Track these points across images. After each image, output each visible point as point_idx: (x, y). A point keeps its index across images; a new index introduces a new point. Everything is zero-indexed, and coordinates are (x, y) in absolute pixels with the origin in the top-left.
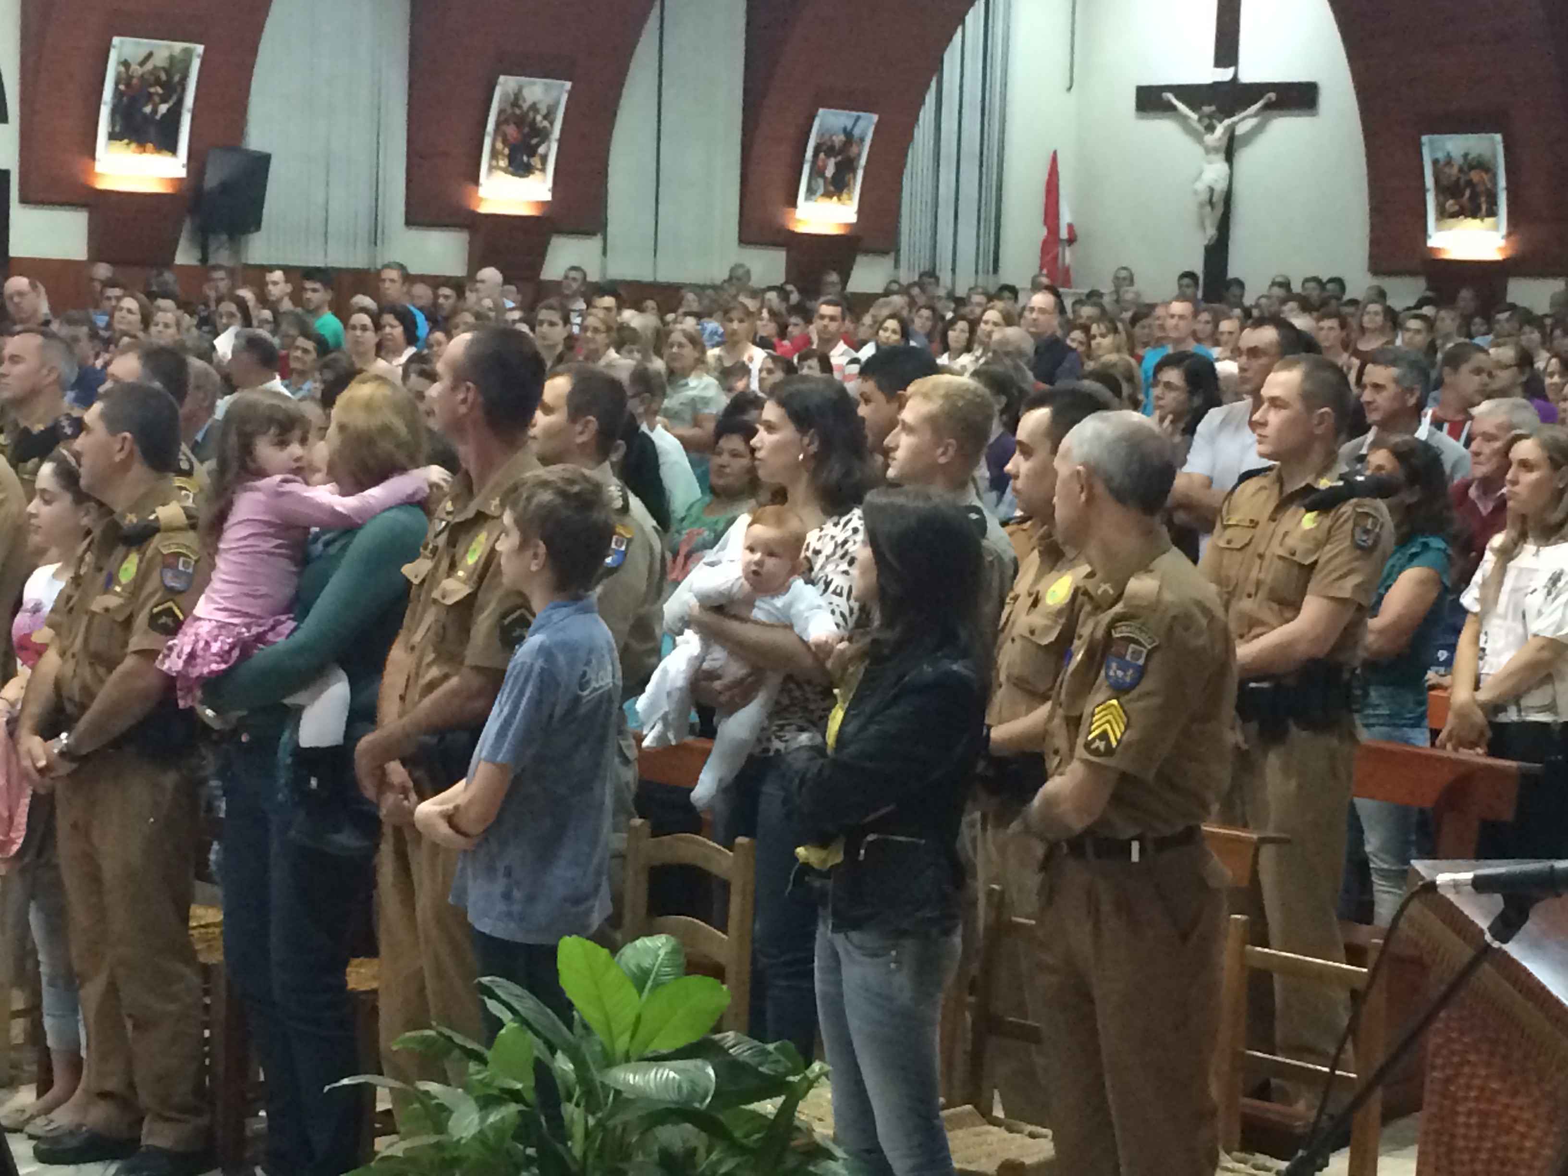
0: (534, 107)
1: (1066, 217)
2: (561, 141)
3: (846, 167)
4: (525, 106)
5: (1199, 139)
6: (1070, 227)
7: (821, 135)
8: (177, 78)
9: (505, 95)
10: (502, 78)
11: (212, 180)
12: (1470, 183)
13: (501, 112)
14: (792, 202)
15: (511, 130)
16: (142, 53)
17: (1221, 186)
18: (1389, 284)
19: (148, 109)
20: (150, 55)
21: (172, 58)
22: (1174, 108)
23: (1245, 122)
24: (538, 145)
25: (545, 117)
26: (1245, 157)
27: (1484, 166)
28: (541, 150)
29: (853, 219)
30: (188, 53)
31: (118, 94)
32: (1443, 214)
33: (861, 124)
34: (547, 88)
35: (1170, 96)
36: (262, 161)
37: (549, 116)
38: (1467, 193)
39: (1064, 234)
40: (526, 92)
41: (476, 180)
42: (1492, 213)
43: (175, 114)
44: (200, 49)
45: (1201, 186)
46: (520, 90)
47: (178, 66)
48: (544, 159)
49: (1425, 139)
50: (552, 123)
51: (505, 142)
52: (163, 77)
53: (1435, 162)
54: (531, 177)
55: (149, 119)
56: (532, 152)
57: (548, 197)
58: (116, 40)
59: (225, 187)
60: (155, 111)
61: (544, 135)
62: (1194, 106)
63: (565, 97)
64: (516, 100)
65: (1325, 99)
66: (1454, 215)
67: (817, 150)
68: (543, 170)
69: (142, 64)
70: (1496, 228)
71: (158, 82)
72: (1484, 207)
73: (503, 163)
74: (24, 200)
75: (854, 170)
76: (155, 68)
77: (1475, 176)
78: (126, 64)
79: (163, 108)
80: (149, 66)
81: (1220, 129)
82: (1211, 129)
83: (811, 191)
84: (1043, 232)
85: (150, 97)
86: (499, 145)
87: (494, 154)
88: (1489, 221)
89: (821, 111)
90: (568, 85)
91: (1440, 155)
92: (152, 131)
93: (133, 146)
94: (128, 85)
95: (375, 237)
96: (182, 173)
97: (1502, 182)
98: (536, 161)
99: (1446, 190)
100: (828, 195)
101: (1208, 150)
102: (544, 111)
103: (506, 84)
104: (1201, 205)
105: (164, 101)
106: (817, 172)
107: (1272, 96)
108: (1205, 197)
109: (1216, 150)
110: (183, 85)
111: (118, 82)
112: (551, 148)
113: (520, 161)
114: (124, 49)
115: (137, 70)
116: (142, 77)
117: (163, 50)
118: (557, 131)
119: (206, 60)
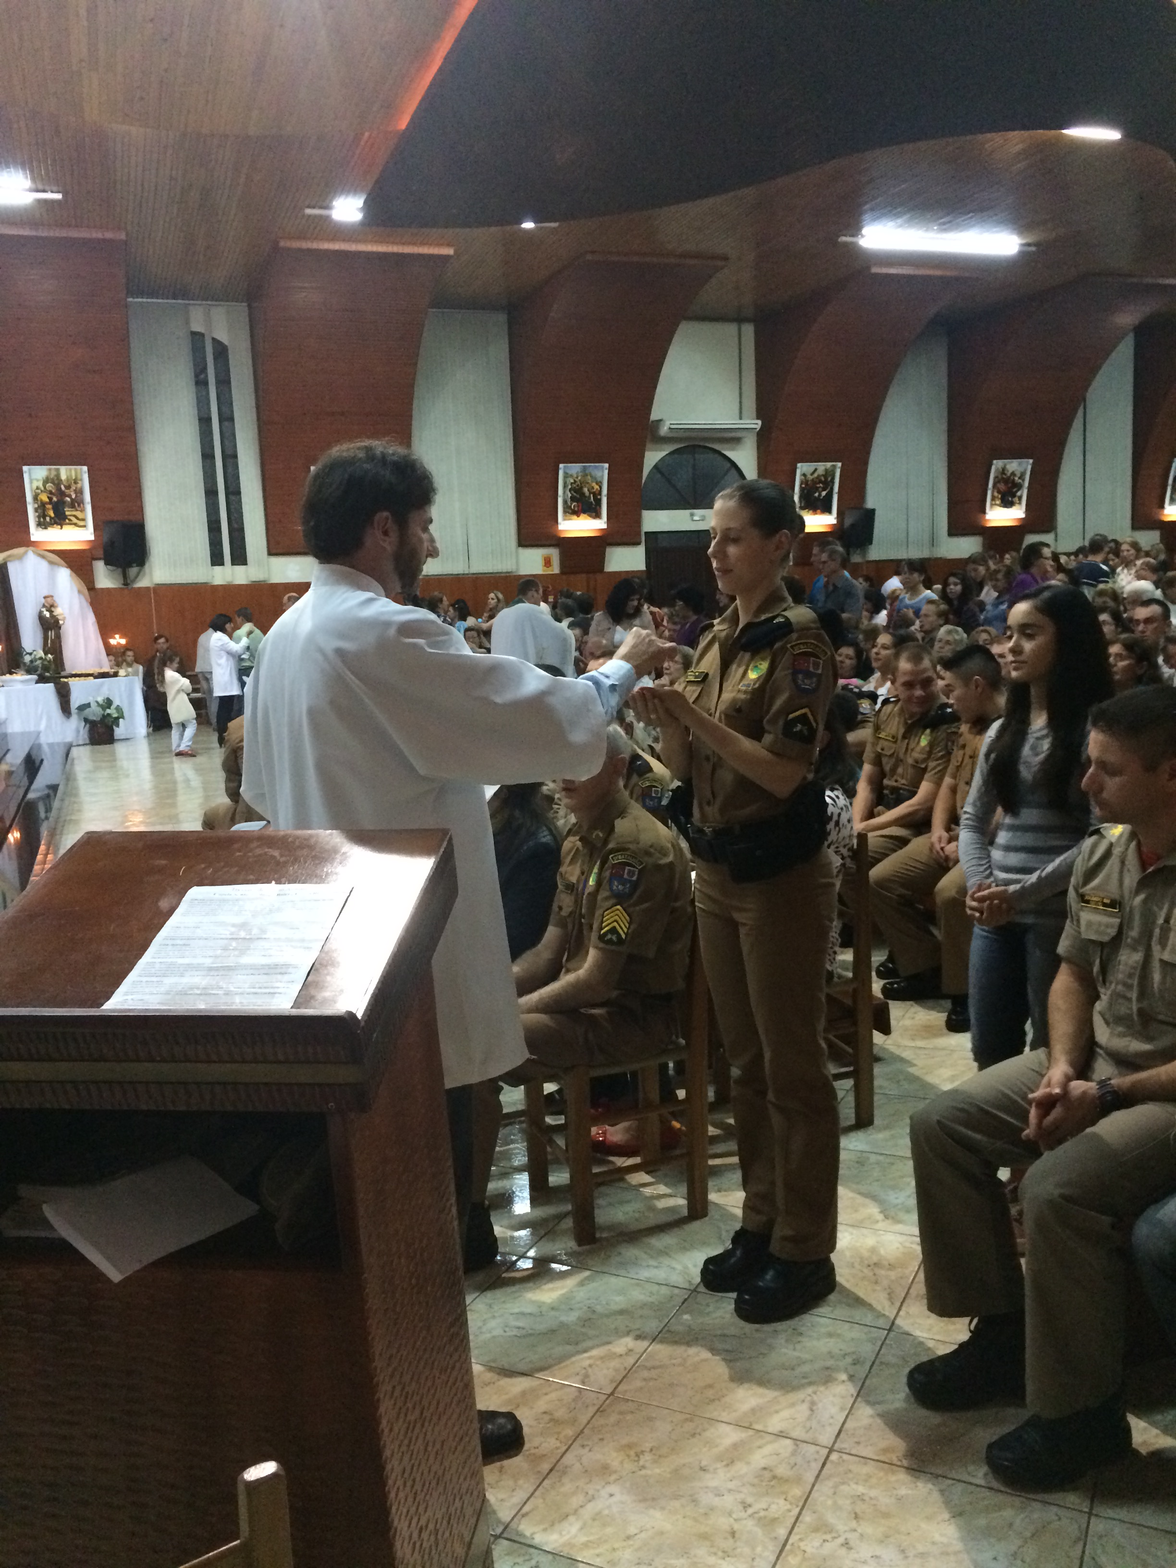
0: (1013, 474)
2: (1029, 488)
4: (1008, 473)
8: (829, 479)
9: (997, 470)
10: (995, 462)
11: (848, 522)
13: (996, 477)
15: (1002, 486)
16: (812, 470)
19: (817, 495)
20: (816, 470)
21: (826, 470)
24: (1017, 492)
25: (1019, 478)
28: (1019, 494)
30: (834, 466)
31: (802, 490)
34: (1020, 464)
36: (872, 512)
37: (1022, 477)
40: (1008, 467)
41: (984, 511)
43: (830, 496)
44: (839, 464)
46: (1005, 465)
47: (829, 474)
48: (1020, 498)
50: (1023, 480)
51: (999, 492)
52: (823, 479)
54: (1014, 508)
55: (817, 499)
56: (1014, 495)
57: (1023, 516)
58: (799, 465)
59: (853, 526)
60: (820, 495)
61: (1020, 487)
63: (1030, 467)
64: (1004, 470)
68: (1020, 503)
69: (812, 474)
71: (820, 482)
73: (998, 502)
76: (819, 476)
78: (804, 475)
79: (824, 493)
80: (816, 475)
83: (1172, 500)
85: (817, 489)
86: (996, 494)
87: (993, 498)
92: (819, 504)
93: (811, 512)
94: (807, 484)
95: (933, 542)
96: (835, 522)
98: (1016, 500)
102: (1018, 475)
103: (997, 465)
105: (824, 490)
110: (833, 481)
111: (801, 484)
112: (1024, 493)
113: (1007, 502)
114: (803, 469)
115: (810, 477)
116: (813, 480)
117: (822, 467)
118: (1026, 484)
119: (843, 469)
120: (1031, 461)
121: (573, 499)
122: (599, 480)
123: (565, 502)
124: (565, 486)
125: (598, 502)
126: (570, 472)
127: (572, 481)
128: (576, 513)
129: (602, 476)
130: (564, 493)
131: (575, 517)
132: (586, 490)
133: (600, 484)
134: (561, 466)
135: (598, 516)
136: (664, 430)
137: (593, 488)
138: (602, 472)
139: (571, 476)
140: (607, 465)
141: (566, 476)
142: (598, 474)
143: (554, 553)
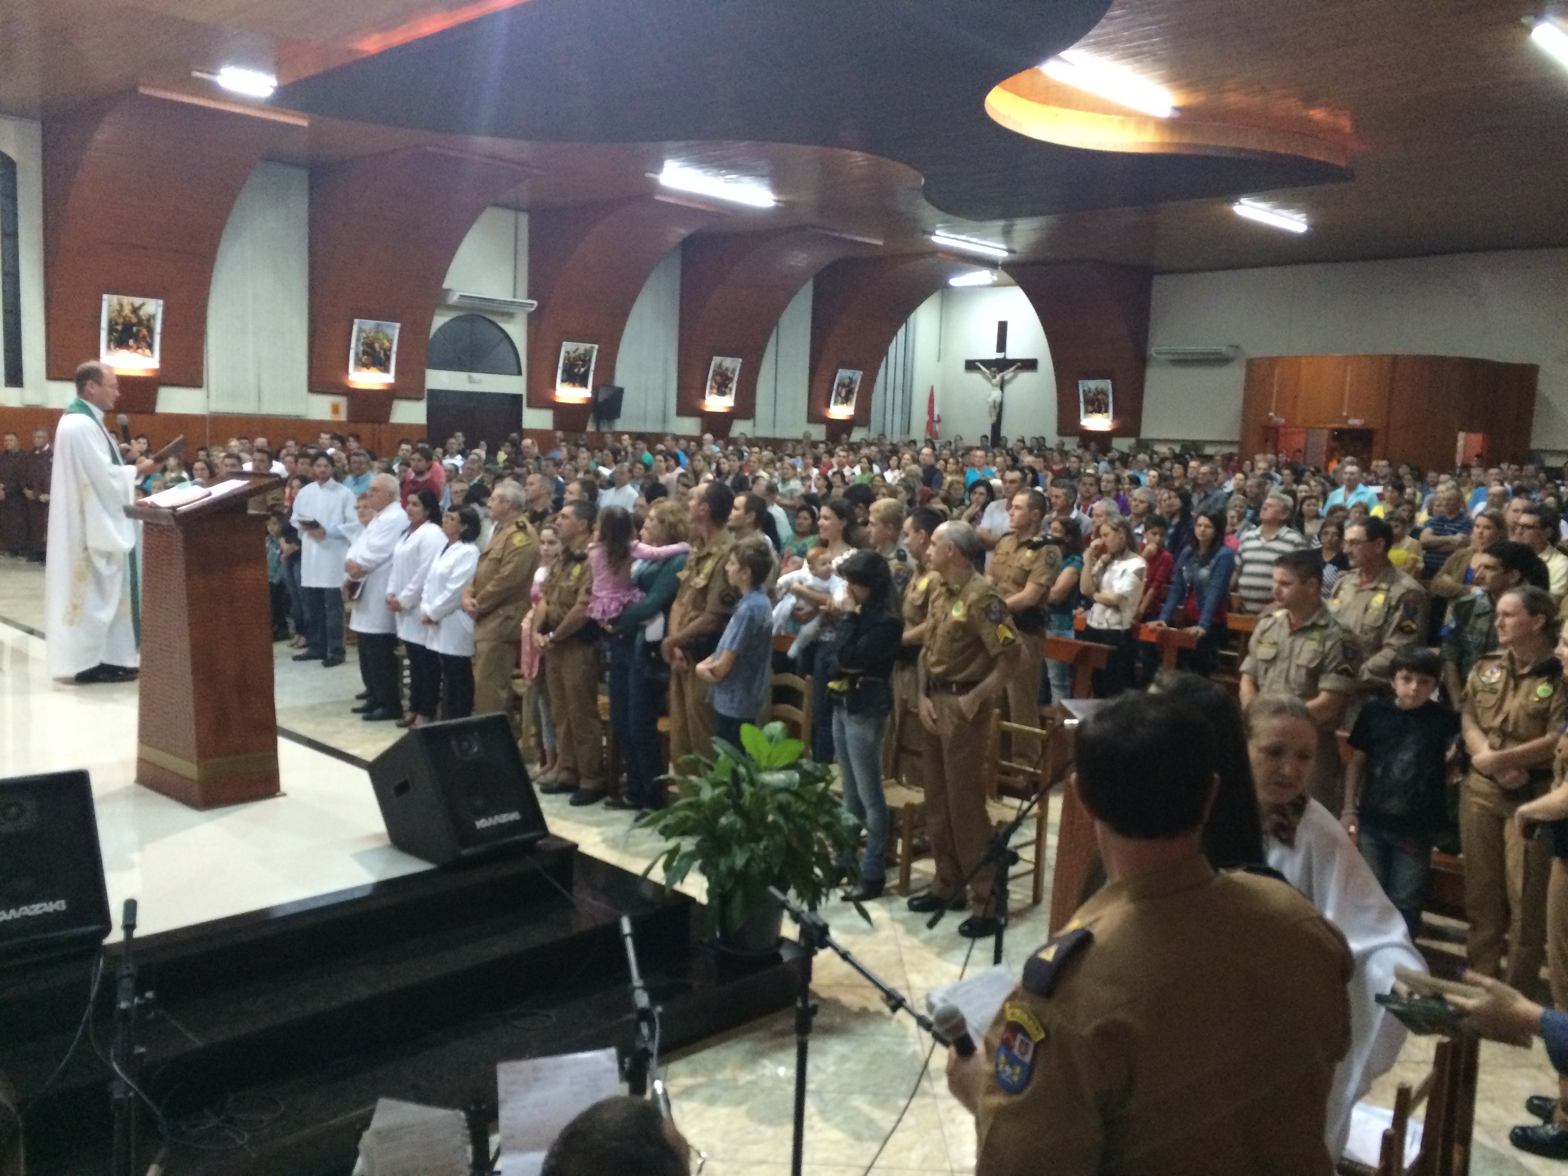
0: (727, 369)
1: (937, 411)
2: (738, 383)
3: (850, 392)
4: (724, 368)
5: (989, 380)
6: (938, 416)
7: (840, 380)
8: (588, 358)
9: (716, 365)
10: (714, 358)
11: (602, 397)
12: (1098, 400)
13: (714, 371)
14: (828, 406)
15: (718, 378)
16: (575, 348)
17: (998, 400)
18: (1066, 440)
19: (576, 370)
20: (577, 349)
21: (586, 350)
22: (979, 369)
23: (1008, 374)
24: (729, 384)
25: (731, 373)
26: (1008, 388)
27: (1104, 393)
28: (730, 386)
29: (852, 413)
30: (592, 348)
31: (565, 364)
32: (1087, 412)
33: (856, 375)
34: (733, 361)
35: (979, 364)
36: (620, 391)
37: (733, 372)
38: (1097, 403)
39: (936, 418)
40: (724, 363)
41: (704, 398)
42: (1106, 411)
43: (587, 373)
44: (596, 346)
45: (990, 400)
46: (722, 362)
47: (588, 353)
48: (731, 389)
49: (1080, 382)
50: (734, 375)
51: (716, 383)
52: (583, 357)
53: (1084, 391)
54: (726, 397)
55: (577, 374)
56: (726, 387)
57: (732, 404)
58: (564, 343)
59: (606, 400)
60: (579, 371)
61: (731, 380)
62: (988, 368)
63: (739, 365)
64: (720, 366)
65: (1040, 366)
66: (1091, 412)
67: (839, 385)
68: (730, 394)
69: (575, 352)
70: (1108, 418)
71: (580, 360)
72: (1103, 409)
73: (715, 391)
74: (530, 406)
75: (853, 394)
76: (580, 354)
77: (1100, 397)
78: (568, 353)
79: (582, 370)
80: (577, 353)
81: (998, 377)
82: (995, 377)
83: (836, 402)
84: (927, 418)
85: (577, 366)
86: (714, 384)
87: (712, 387)
88: (1105, 414)
89: (840, 370)
90: (740, 360)
91: (1086, 389)
92: (578, 379)
93: (571, 385)
94: (569, 360)
95: (665, 420)
96: (590, 395)
97: (1111, 399)
98: (728, 390)
99: (1088, 402)
100: (843, 403)
101: (994, 385)
102: (731, 370)
103: (716, 360)
104: (990, 407)
105: (583, 367)
106: (838, 394)
107: (1019, 364)
108: (992, 404)
109: (997, 386)
110: (590, 360)
111: (565, 359)
112: (734, 386)
113: (722, 390)
114: (567, 347)
115: (572, 355)
116: (574, 357)
117: (583, 347)
118: (736, 379)
119: (599, 351)
121: (365, 353)
122: (390, 337)
123: (357, 354)
124: (358, 340)
125: (388, 358)
126: (364, 328)
127: (365, 335)
128: (366, 366)
129: (393, 335)
130: (357, 346)
131: (365, 369)
132: (377, 346)
133: (390, 341)
134: (356, 321)
135: (385, 369)
136: (454, 299)
137: (383, 344)
138: (394, 330)
139: (364, 331)
140: (398, 325)
141: (360, 330)
142: (389, 332)
143: (342, 401)
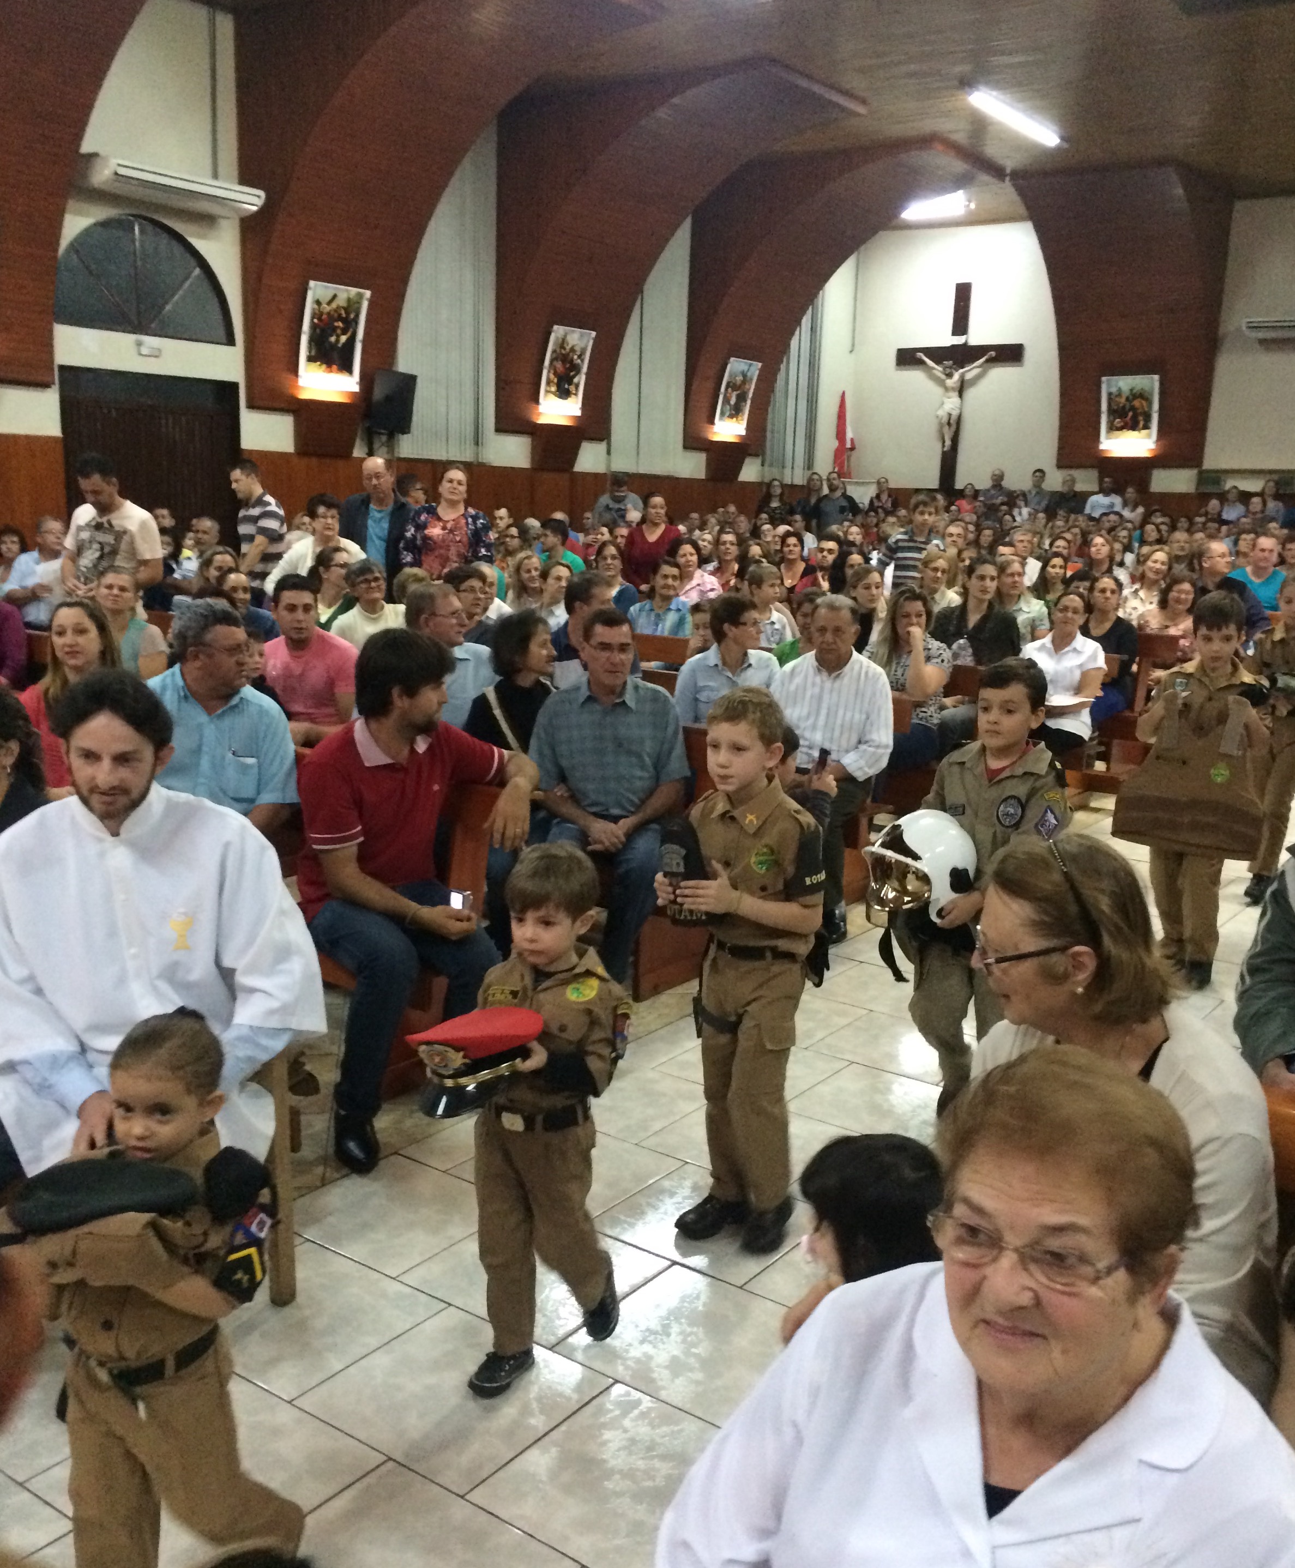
0: (573, 350)
1: (849, 434)
2: (587, 374)
3: (742, 398)
4: (568, 348)
6: (852, 440)
7: (730, 376)
8: (352, 316)
9: (557, 338)
10: (555, 327)
11: (378, 393)
12: (1133, 408)
13: (554, 351)
14: (711, 421)
15: (559, 365)
16: (330, 295)
17: (955, 413)
19: (333, 339)
20: (335, 297)
21: (349, 300)
22: (922, 362)
23: (971, 371)
24: (574, 376)
25: (579, 357)
27: (1143, 396)
28: (576, 380)
29: (743, 433)
30: (360, 296)
31: (313, 327)
32: (1112, 428)
33: (752, 368)
34: (582, 335)
35: (921, 355)
36: (409, 382)
37: (582, 355)
38: (1130, 414)
39: (848, 445)
40: (569, 338)
41: (537, 401)
42: (1146, 427)
43: (351, 345)
44: (368, 294)
45: (942, 413)
46: (566, 335)
47: (352, 307)
48: (577, 386)
49: (1104, 379)
50: (582, 361)
51: (555, 374)
52: (344, 314)
53: (1110, 394)
54: (570, 399)
55: (333, 346)
56: (570, 383)
57: (579, 413)
58: (312, 283)
59: (388, 399)
60: (338, 341)
61: (576, 369)
63: (591, 343)
64: (562, 344)
66: (1120, 429)
67: (728, 386)
68: (577, 394)
69: (329, 303)
70: (1149, 436)
71: (340, 318)
72: (1141, 424)
73: (553, 389)
74: (251, 406)
75: (745, 401)
76: (338, 307)
77: (1136, 403)
78: (318, 302)
79: (343, 339)
80: (334, 305)
81: (956, 376)
82: (950, 376)
83: (722, 414)
84: (836, 444)
85: (334, 329)
86: (552, 376)
87: (549, 383)
88: (1144, 432)
89: (732, 359)
91: (1114, 390)
92: (335, 355)
93: (324, 366)
94: (320, 319)
95: (477, 441)
96: (356, 389)
97: (1156, 406)
98: (573, 388)
99: (1112, 412)
100: (731, 416)
101: (947, 389)
102: (579, 351)
103: (558, 331)
104: (941, 426)
105: (344, 333)
106: (726, 400)
107: (993, 353)
108: (945, 420)
109: (953, 389)
110: (356, 321)
111: (313, 316)
112: (581, 379)
113: (563, 390)
114: (317, 291)
115: (326, 308)
116: (329, 314)
117: (345, 293)
118: (585, 369)
119: (372, 303)
120: (594, 334)
136: (101, 176)
